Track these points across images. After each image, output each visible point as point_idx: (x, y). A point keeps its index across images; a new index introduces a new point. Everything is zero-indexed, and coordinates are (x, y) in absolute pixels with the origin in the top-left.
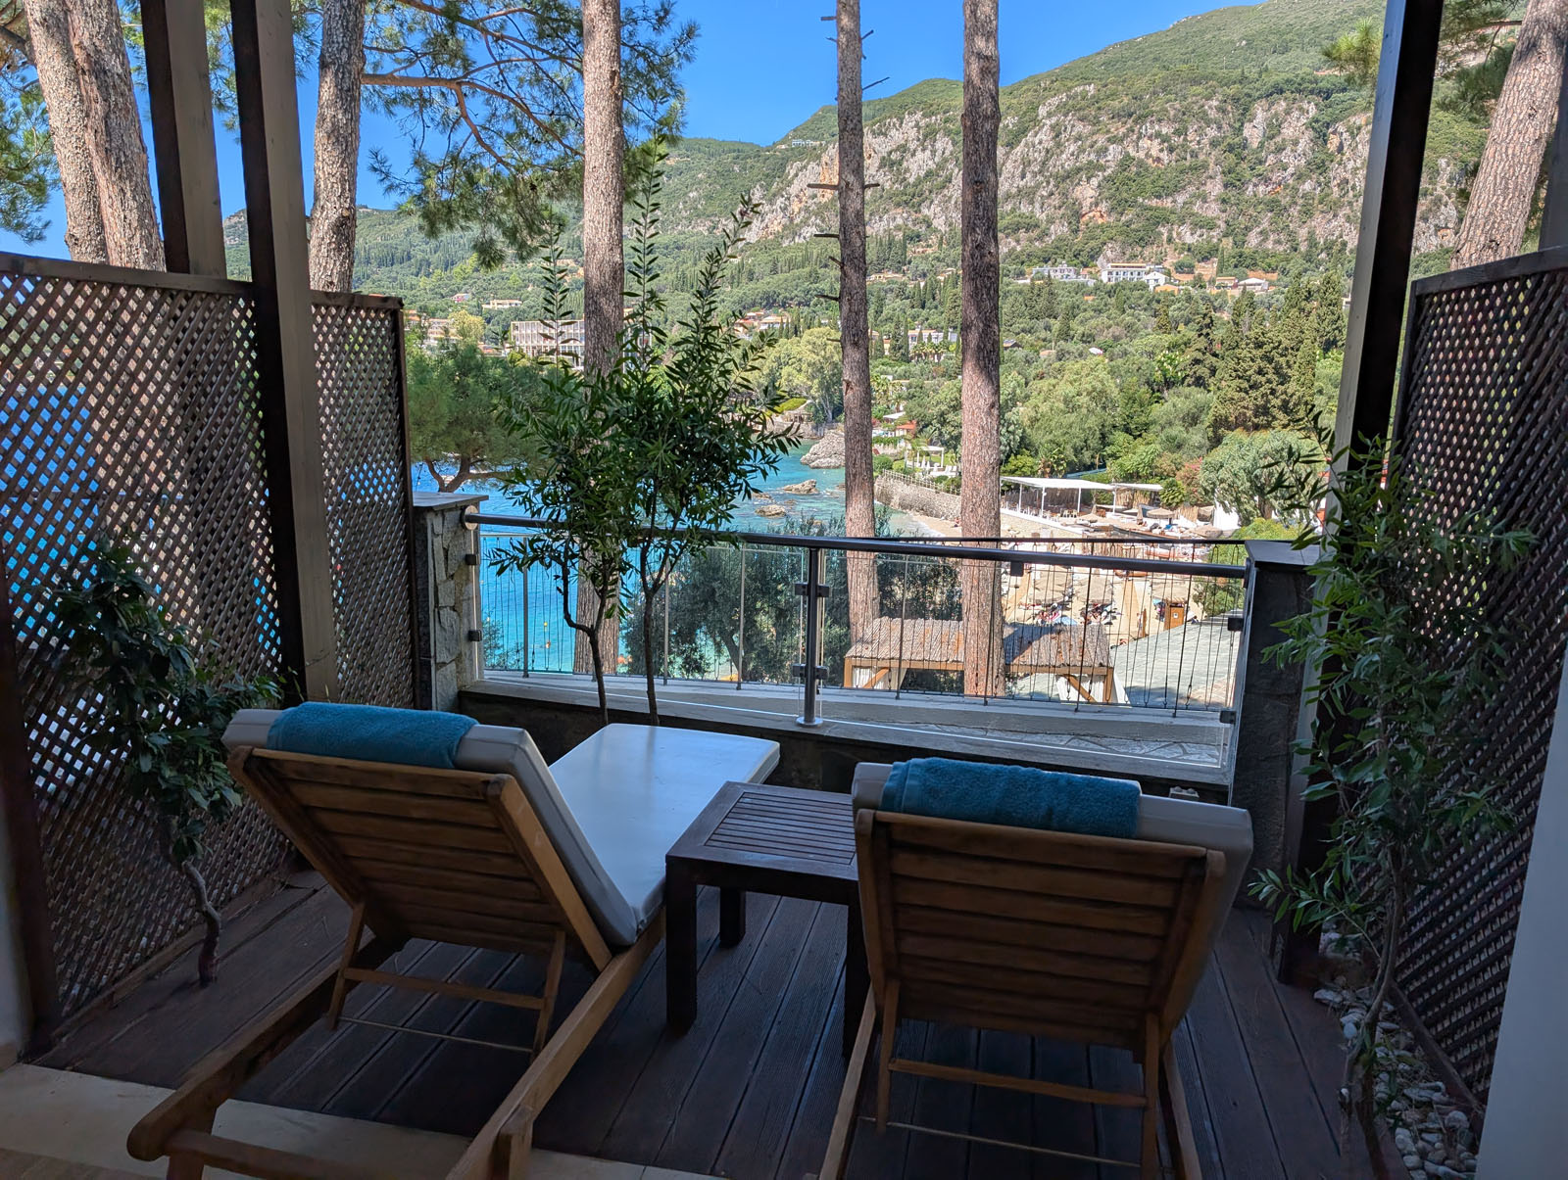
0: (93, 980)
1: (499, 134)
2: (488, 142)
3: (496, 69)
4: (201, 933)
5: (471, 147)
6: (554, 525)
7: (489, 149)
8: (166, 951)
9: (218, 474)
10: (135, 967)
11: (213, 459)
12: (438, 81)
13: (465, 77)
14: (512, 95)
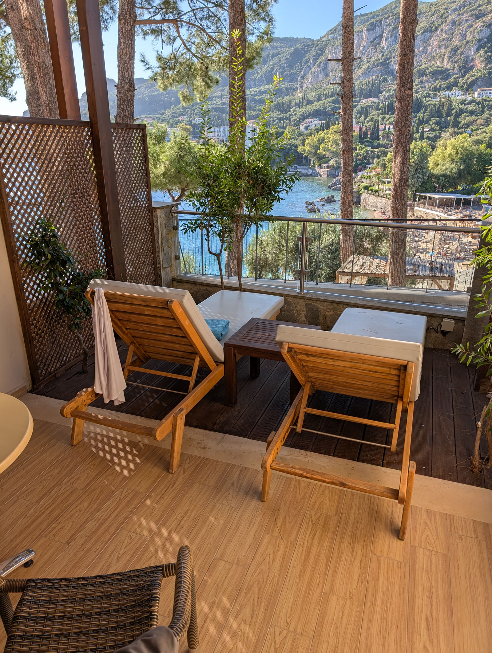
0: (49, 369)
1: (194, 43)
2: (189, 47)
3: (192, 14)
4: (82, 357)
5: (182, 50)
6: (204, 214)
7: (189, 50)
8: (72, 362)
9: (81, 195)
10: (62, 366)
11: (79, 190)
12: (168, 21)
13: (179, 18)
14: (199, 25)
